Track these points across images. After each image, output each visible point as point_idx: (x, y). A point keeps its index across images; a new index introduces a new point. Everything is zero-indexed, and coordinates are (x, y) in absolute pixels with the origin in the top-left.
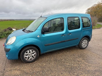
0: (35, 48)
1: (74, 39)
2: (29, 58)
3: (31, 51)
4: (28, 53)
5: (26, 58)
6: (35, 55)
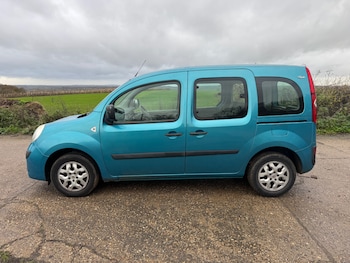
0: (87, 160)
1: (216, 153)
2: (69, 183)
3: (75, 166)
4: (68, 170)
5: (63, 181)
6: (85, 179)
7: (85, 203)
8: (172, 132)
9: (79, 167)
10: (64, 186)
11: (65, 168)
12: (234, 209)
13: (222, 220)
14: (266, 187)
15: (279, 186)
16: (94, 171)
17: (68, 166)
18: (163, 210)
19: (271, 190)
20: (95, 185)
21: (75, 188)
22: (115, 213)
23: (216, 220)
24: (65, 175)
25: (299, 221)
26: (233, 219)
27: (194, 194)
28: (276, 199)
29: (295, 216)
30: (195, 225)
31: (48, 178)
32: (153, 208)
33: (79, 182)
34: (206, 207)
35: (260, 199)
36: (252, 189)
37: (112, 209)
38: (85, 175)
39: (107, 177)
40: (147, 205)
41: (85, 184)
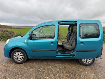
2: (17, 59)
3: (19, 53)
4: (17, 55)
5: (15, 58)
6: (22, 58)
7: (22, 66)
8: (52, 43)
9: (20, 54)
10: (16, 60)
11: (16, 54)
12: (73, 70)
13: (69, 75)
14: (84, 62)
15: (89, 62)
16: (26, 55)
17: (17, 53)
18: (48, 70)
19: (86, 63)
20: (26, 60)
21: (19, 61)
22: (31, 70)
23: (67, 74)
24: (16, 56)
25: (97, 76)
26: (72, 75)
27: (59, 64)
28: (88, 67)
29: (95, 74)
30: (59, 77)
31: (10, 57)
32: (45, 69)
33: (20, 59)
34: (63, 69)
35: (82, 66)
36: (80, 63)
37: (31, 69)
38: (23, 56)
39: (30, 57)
40: (43, 68)
41: (22, 59)
